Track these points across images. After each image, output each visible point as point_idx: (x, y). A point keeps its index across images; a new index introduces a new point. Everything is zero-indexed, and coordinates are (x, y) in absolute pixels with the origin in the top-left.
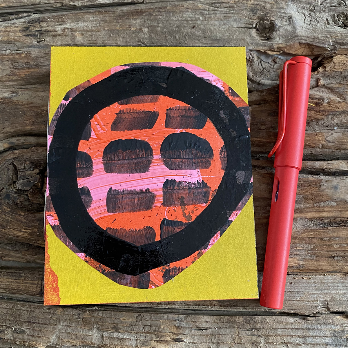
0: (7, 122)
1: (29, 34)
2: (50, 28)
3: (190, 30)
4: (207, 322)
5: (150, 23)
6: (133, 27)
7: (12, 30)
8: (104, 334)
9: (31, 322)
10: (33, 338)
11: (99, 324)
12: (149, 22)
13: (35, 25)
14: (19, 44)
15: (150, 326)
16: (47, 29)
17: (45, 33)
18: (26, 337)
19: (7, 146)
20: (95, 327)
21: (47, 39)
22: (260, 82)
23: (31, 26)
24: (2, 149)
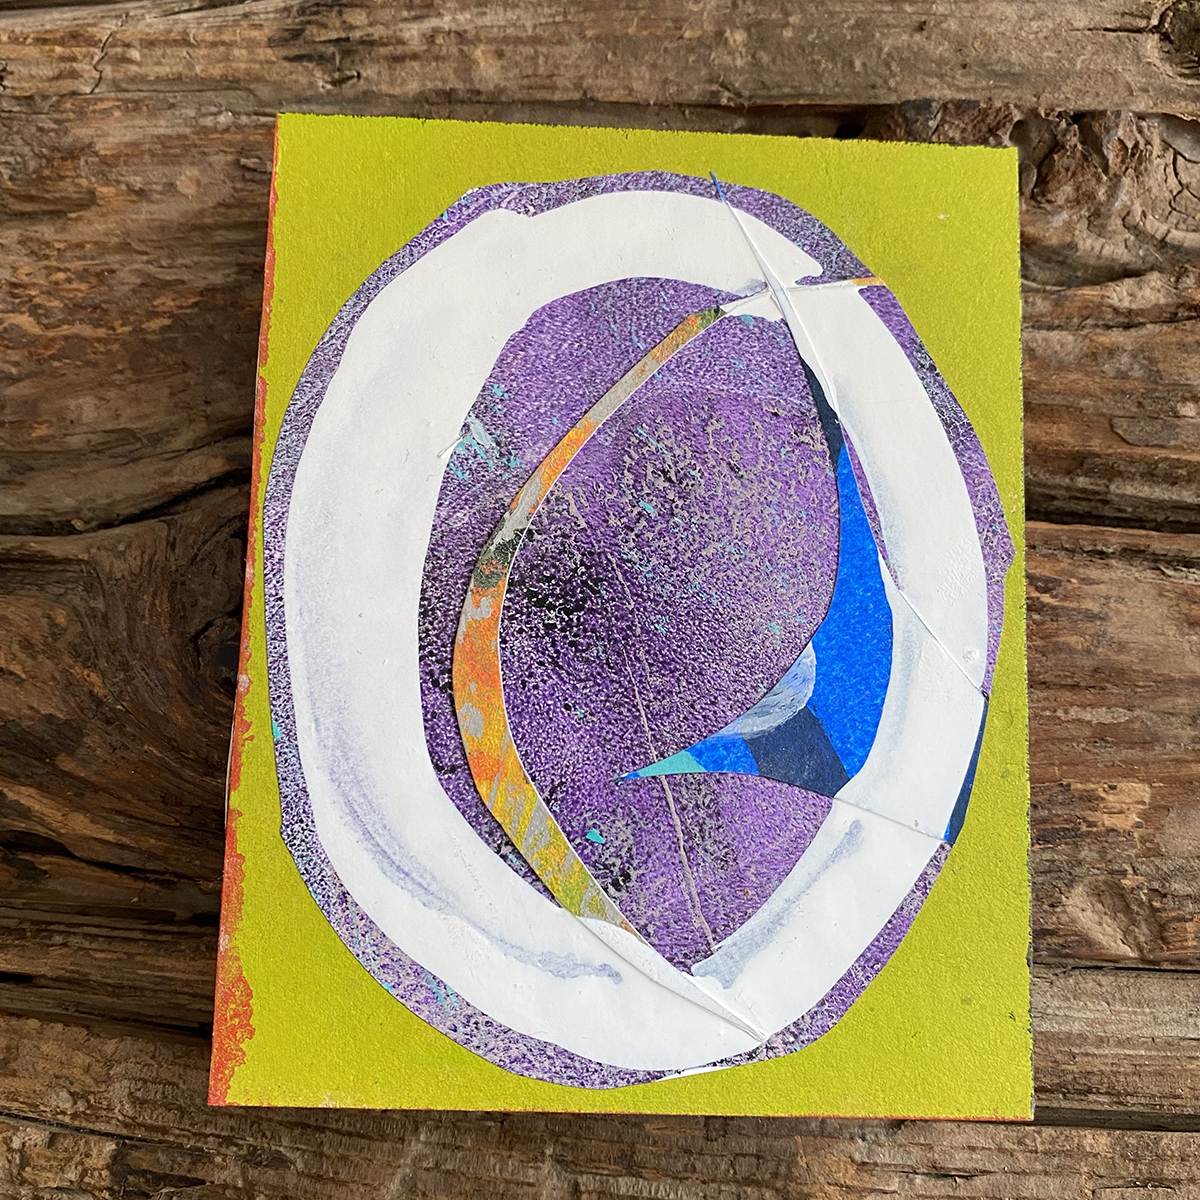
0: (221, 377)
1: (302, 52)
2: (378, 32)
3: (905, 37)
4: (972, 1149)
5: (756, 12)
6: (692, 28)
7: (243, 40)
8: (583, 1179)
9: (309, 1126)
10: (318, 1186)
11: (564, 1144)
12: (751, 10)
13: (324, 20)
14: (264, 92)
15: (758, 1157)
16: (368, 35)
17: (360, 47)
18: (291, 1179)
19: (221, 470)
20: (549, 1152)
21: (369, 72)
22: (1168, 239)
23: (309, 22)
24: (203, 478)
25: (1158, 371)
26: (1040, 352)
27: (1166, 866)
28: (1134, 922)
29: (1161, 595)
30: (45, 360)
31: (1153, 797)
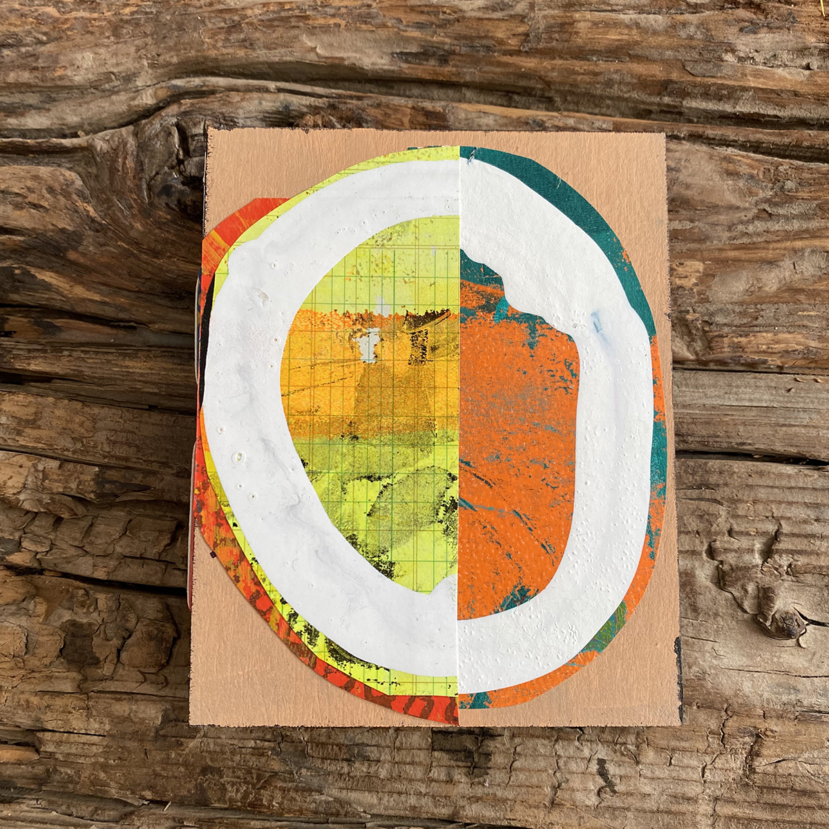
25: (712, 35)
26: (642, 24)
27: (712, 308)
28: (693, 340)
29: (711, 158)
30: (63, 31)
31: (705, 269)
